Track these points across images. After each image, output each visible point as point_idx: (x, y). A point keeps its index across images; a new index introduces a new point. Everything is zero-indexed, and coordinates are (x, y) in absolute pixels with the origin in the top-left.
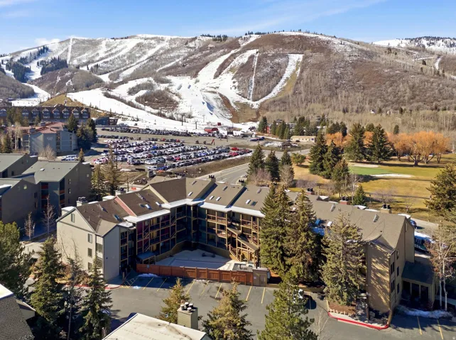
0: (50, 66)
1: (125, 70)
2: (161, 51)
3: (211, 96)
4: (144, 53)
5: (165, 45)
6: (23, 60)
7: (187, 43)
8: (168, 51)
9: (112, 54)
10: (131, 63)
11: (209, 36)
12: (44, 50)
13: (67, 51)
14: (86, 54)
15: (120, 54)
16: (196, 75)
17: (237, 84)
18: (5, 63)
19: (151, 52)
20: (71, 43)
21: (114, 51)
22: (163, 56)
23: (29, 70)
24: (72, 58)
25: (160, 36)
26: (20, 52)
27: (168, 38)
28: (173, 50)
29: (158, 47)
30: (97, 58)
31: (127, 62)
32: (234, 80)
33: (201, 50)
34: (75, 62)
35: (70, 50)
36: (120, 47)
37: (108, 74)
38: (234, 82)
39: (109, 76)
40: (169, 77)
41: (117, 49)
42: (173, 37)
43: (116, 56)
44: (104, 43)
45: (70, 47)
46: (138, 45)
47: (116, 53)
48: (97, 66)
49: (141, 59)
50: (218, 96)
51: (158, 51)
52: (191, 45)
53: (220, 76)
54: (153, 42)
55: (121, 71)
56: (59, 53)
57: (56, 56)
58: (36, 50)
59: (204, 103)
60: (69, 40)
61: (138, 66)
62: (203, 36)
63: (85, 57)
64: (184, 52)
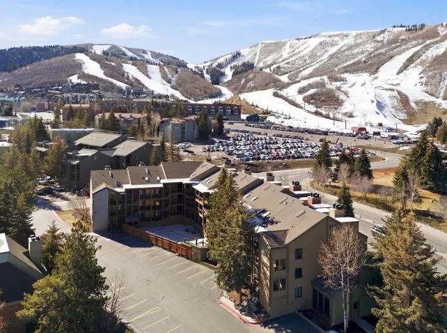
0: (239, 69)
1: (304, 69)
2: (345, 48)
3: (386, 94)
4: (327, 51)
5: (350, 41)
6: (220, 66)
7: (374, 37)
8: (351, 48)
9: (295, 54)
10: (312, 62)
11: (402, 26)
12: (237, 56)
13: (255, 54)
14: (271, 57)
15: (302, 54)
16: (377, 70)
17: (424, 80)
18: (206, 68)
19: (333, 50)
20: (260, 47)
21: (297, 51)
22: (346, 53)
23: (223, 74)
24: (259, 61)
25: (345, 32)
26: (217, 59)
27: (354, 33)
28: (357, 45)
29: (341, 44)
30: (281, 60)
31: (308, 61)
32: (422, 75)
33: (391, 42)
34: (261, 65)
35: (258, 54)
36: (302, 48)
37: (287, 75)
38: (421, 78)
39: (289, 77)
40: (343, 76)
41: (300, 49)
42: (359, 32)
43: (298, 56)
44: (288, 44)
45: (258, 51)
46: (321, 44)
47: (298, 53)
48: (279, 67)
49: (323, 58)
50: (395, 93)
51: (342, 47)
52: (378, 38)
53: (405, 71)
54: (336, 39)
55: (301, 71)
56: (249, 57)
57: (246, 60)
58: (230, 56)
59: (373, 102)
60: (258, 44)
61: (318, 65)
62: (394, 27)
63: (269, 60)
64: (369, 47)
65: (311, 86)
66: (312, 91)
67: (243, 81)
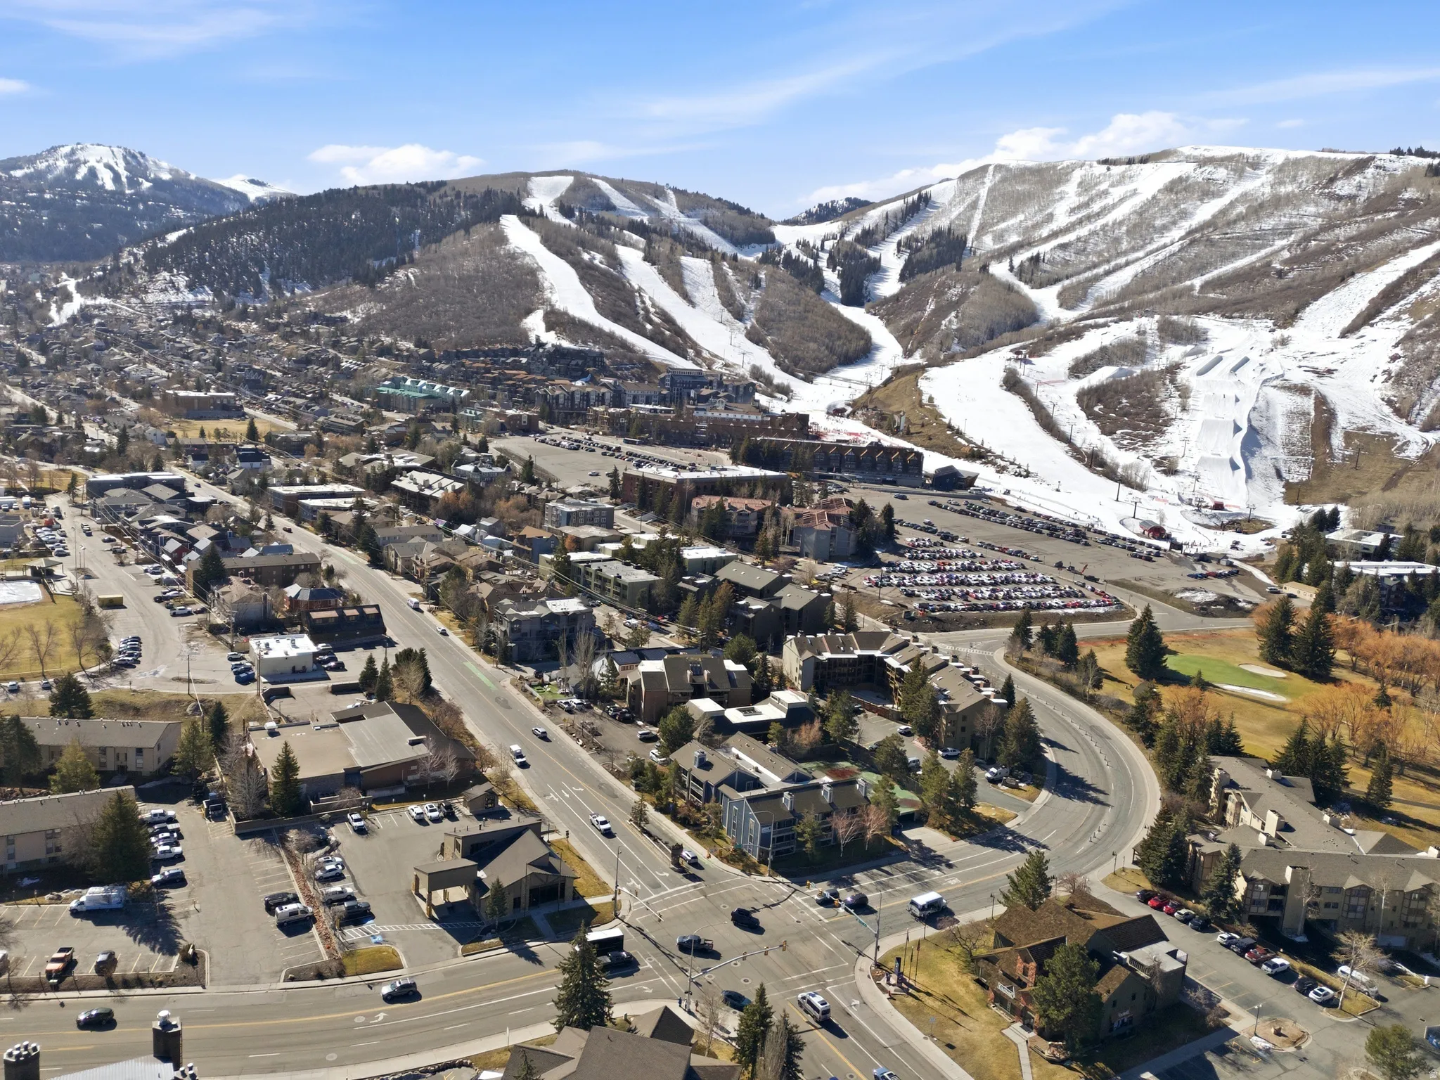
0: (924, 253)
1: (1108, 273)
2: (1241, 209)
3: (1284, 402)
4: (1184, 215)
5: (1259, 184)
6: (868, 237)
7: (1332, 181)
8: (1258, 209)
9: (1089, 218)
10: (1134, 249)
11: (1421, 153)
12: (920, 205)
13: (974, 206)
14: (1021, 217)
15: (1109, 219)
16: (1289, 320)
17: (1396, 367)
18: (829, 245)
19: (1205, 211)
20: (989, 181)
21: (1096, 207)
22: (1241, 228)
23: (875, 267)
24: (982, 229)
25: (1250, 152)
27: (1278, 156)
28: (1277, 203)
29: (1233, 192)
30: (1045, 232)
31: (1125, 245)
32: (1399, 351)
33: (1377, 204)
34: (989, 242)
35: (982, 203)
36: (1117, 193)
37: (1057, 288)
38: (1394, 358)
39: (1060, 295)
40: (1203, 322)
41: (1109, 201)
42: (1293, 155)
43: (1098, 224)
44: (1077, 176)
45: (983, 192)
46: (1172, 187)
47: (1098, 215)
48: (1036, 260)
49: (1166, 239)
50: (1308, 404)
51: (1232, 204)
52: (1344, 187)
53: (1365, 330)
54: (1221, 173)
55: (1097, 278)
56: (955, 213)
57: (944, 223)
58: (900, 204)
59: (1237, 429)
60: (984, 170)
61: (1147, 263)
62: (1398, 152)
63: (1013, 226)
64: (1311, 214)
65: (1104, 356)
66: (1103, 375)
67: (931, 307)
